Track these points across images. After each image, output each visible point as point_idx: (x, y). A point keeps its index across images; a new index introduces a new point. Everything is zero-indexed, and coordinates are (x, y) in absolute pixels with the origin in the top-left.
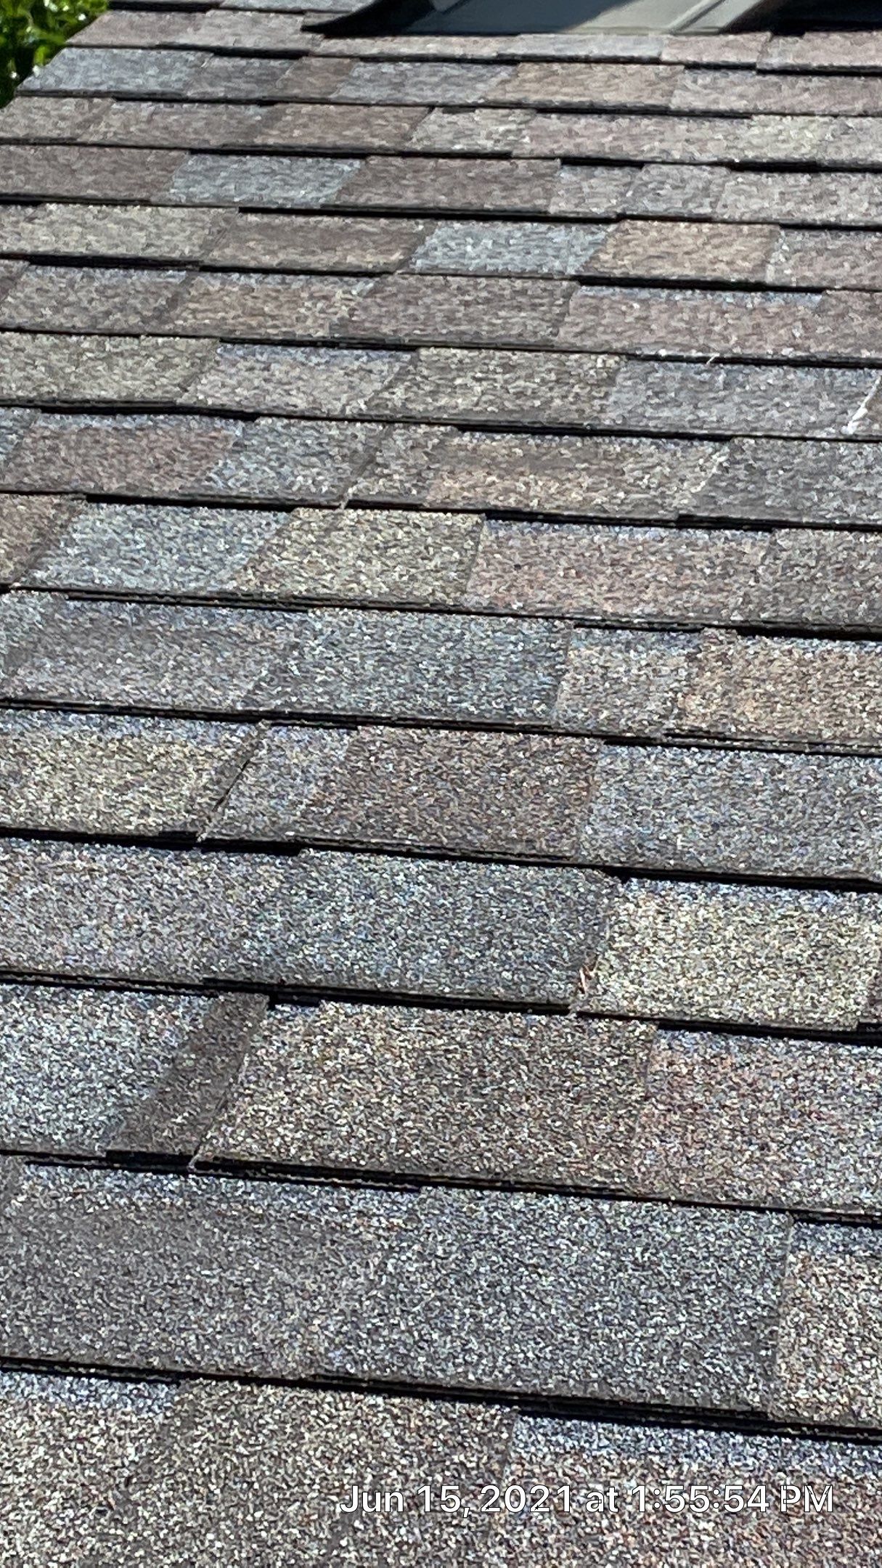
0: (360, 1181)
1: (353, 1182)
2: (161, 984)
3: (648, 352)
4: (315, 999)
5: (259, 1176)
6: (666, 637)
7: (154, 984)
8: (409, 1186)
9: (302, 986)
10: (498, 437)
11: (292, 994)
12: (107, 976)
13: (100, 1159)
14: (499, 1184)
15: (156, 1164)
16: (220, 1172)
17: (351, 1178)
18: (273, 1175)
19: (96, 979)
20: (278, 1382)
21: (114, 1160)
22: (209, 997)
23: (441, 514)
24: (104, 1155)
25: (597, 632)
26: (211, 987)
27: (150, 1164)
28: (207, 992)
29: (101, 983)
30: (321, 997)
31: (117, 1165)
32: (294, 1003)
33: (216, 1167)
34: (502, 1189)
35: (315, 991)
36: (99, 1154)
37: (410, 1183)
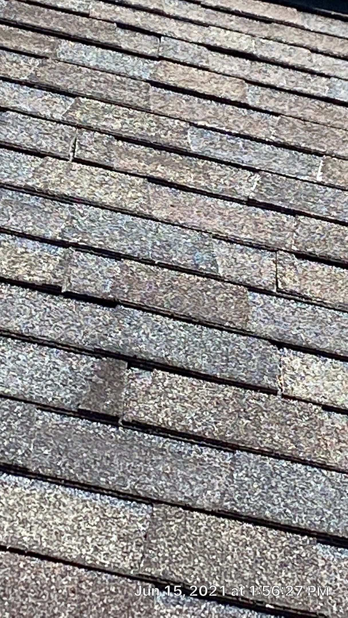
0: (204, 443)
1: (201, 443)
2: (73, 347)
3: (200, 123)
4: (151, 368)
5: (155, 433)
6: (260, 251)
7: (69, 347)
8: (229, 449)
9: (146, 360)
10: (137, 146)
11: (140, 363)
12: (45, 339)
13: (74, 412)
14: (273, 455)
15: (103, 419)
16: (135, 428)
17: (200, 441)
18: (161, 433)
19: (38, 339)
20: (202, 511)
21: (81, 414)
22: (97, 358)
23: (124, 175)
24: (76, 411)
25: (223, 242)
26: (98, 353)
27: (100, 418)
28: (96, 355)
29: (41, 342)
30: (154, 367)
31: (83, 417)
32: (140, 368)
33: (133, 425)
34: (274, 457)
35: (152, 364)
36: (73, 410)
37: (229, 447)
